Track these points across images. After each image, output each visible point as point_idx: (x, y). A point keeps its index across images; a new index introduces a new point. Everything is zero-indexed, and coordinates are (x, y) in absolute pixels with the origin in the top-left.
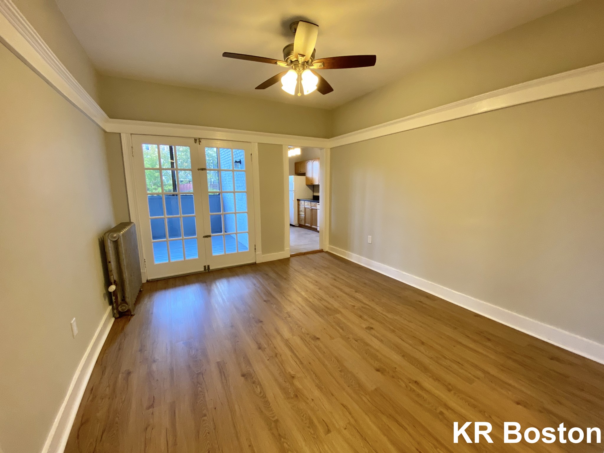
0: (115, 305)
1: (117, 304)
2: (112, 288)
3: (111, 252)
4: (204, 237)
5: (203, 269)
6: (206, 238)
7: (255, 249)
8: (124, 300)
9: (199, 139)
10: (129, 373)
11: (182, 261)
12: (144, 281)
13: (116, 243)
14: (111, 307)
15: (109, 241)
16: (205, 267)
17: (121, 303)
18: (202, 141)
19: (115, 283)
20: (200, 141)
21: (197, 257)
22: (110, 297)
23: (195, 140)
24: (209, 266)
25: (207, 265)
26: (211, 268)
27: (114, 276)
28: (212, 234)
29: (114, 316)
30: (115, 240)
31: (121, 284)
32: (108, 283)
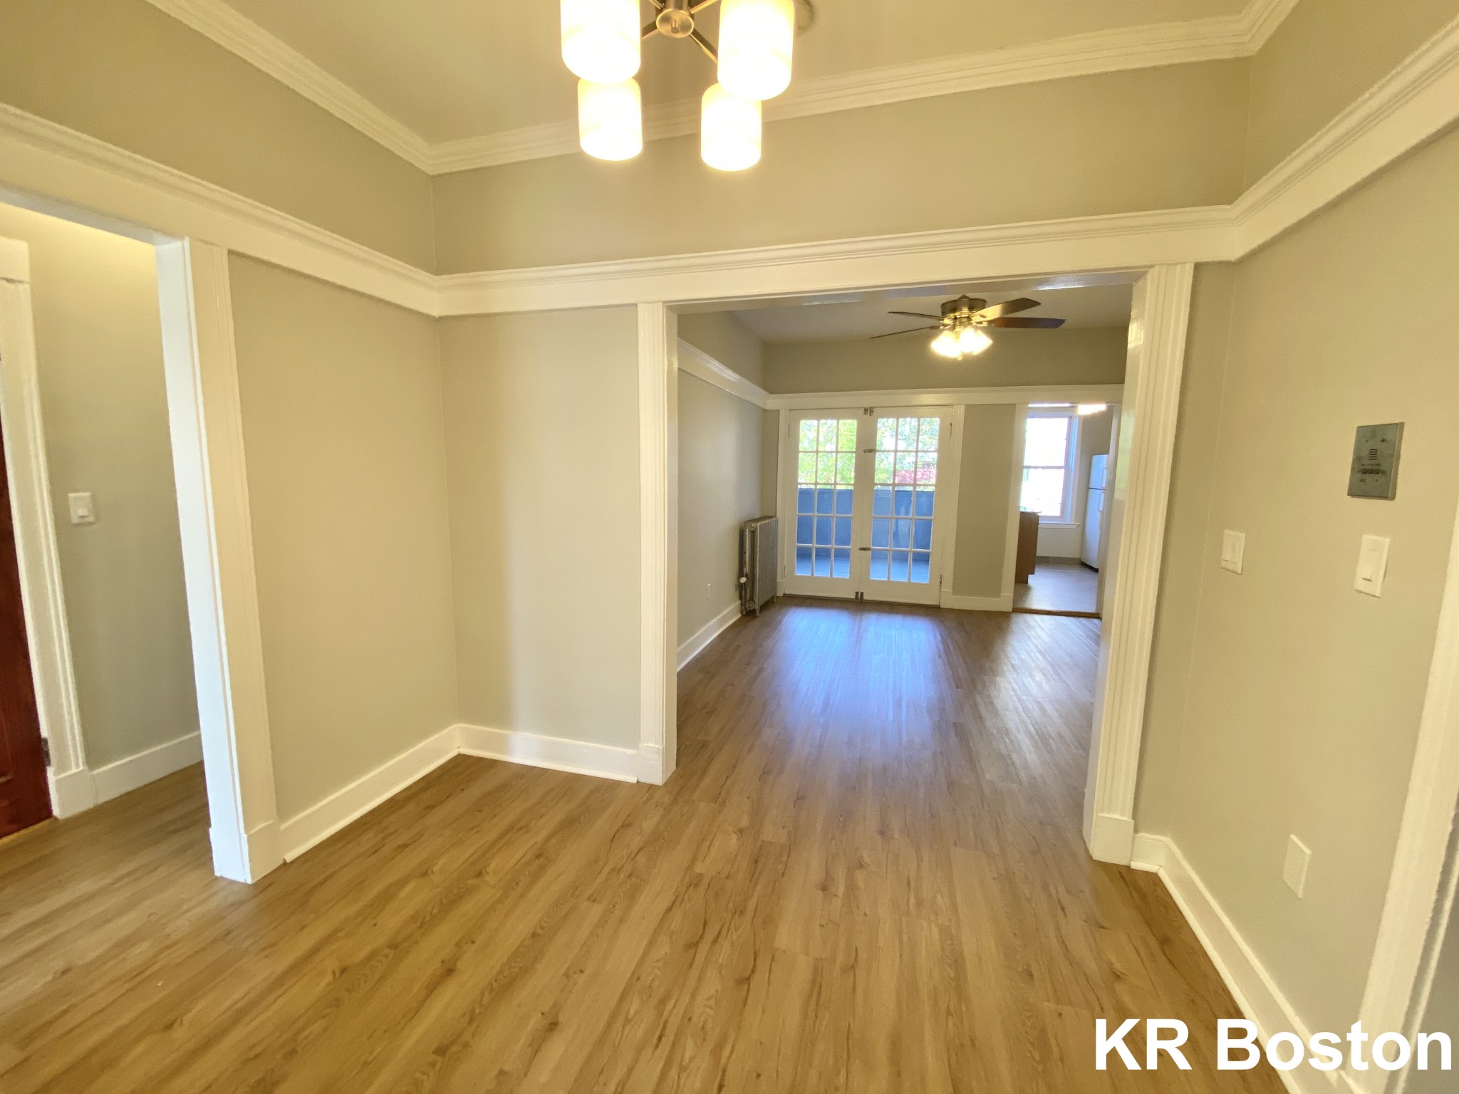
0: (743, 600)
1: (745, 600)
2: (743, 580)
3: (748, 542)
4: (860, 549)
5: (853, 596)
6: (863, 552)
7: (941, 583)
8: (752, 599)
9: (871, 408)
10: (739, 646)
11: (828, 578)
12: (780, 594)
13: (753, 533)
14: (740, 602)
15: (747, 530)
16: (857, 593)
17: (749, 600)
18: (875, 410)
19: (746, 576)
20: (871, 412)
21: (847, 576)
22: (741, 588)
23: (866, 410)
24: (862, 594)
25: (860, 591)
26: (865, 597)
27: (747, 569)
28: (872, 547)
29: (741, 613)
30: (752, 530)
31: (752, 578)
32: (741, 574)
